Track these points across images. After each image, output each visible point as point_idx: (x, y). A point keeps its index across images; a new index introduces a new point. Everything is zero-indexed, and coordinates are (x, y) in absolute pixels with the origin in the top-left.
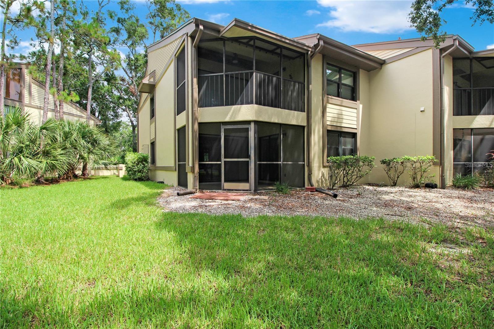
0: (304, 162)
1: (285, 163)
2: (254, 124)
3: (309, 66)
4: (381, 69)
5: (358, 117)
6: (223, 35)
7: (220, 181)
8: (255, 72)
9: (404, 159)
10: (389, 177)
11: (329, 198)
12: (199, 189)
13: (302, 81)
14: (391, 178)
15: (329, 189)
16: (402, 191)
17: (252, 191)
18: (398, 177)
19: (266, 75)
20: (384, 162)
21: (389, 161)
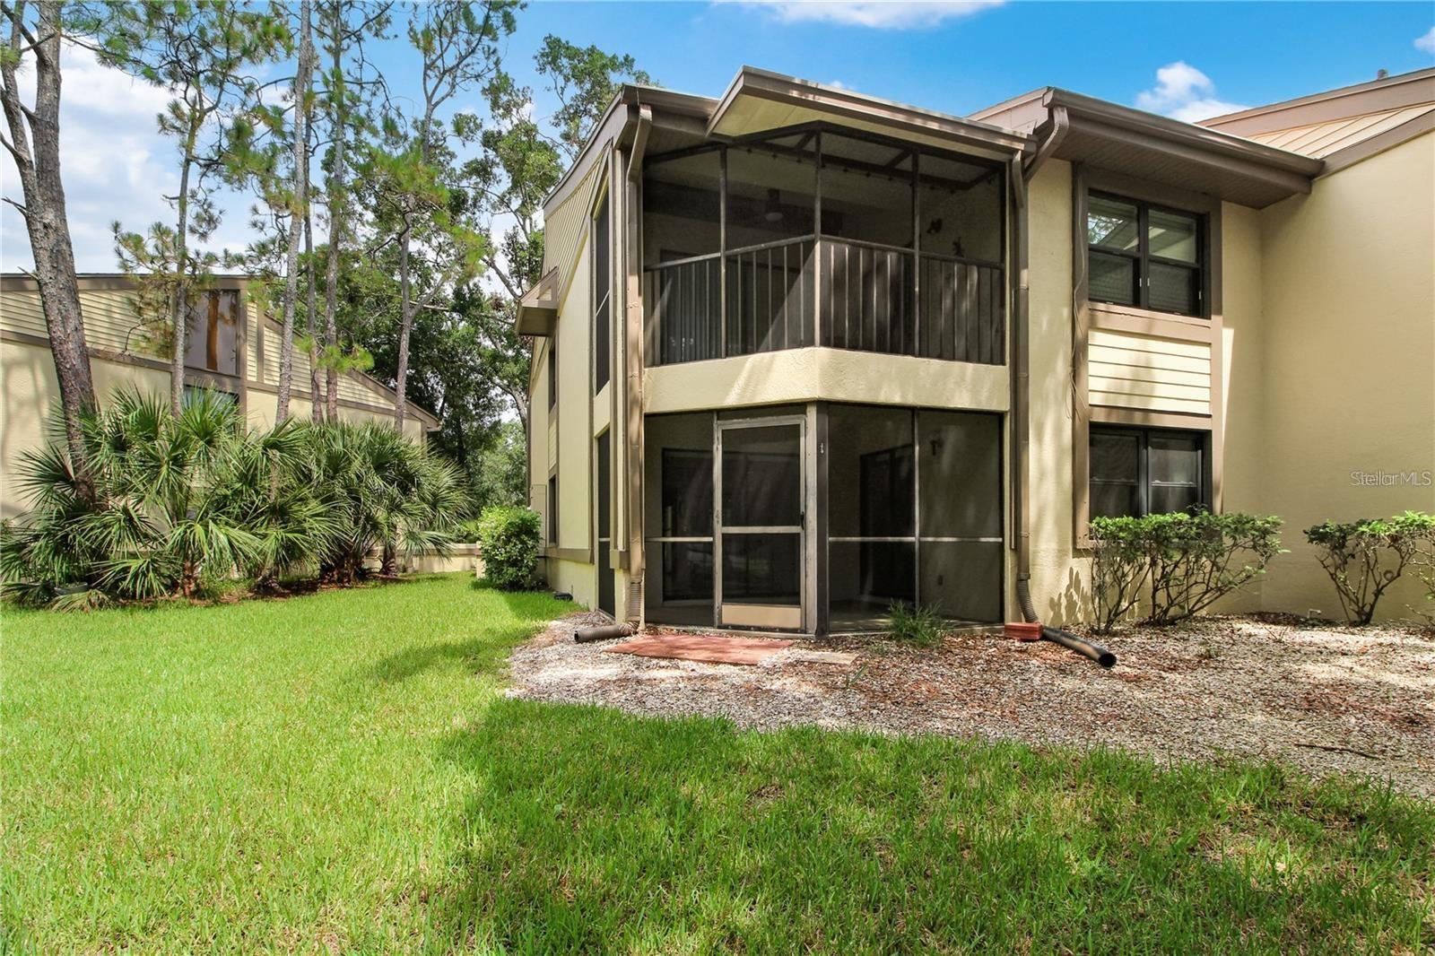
0: (1002, 535)
1: (930, 539)
2: (818, 412)
3: (1017, 206)
4: (1309, 193)
5: (1215, 375)
6: (716, 131)
7: (711, 596)
8: (822, 239)
9: (1403, 525)
10: (1341, 590)
11: (1085, 666)
12: (646, 622)
13: (993, 256)
14: (1347, 595)
15: (1095, 633)
16: (1391, 645)
17: (811, 635)
18: (1378, 593)
19: (859, 246)
20: (1318, 536)
21: (1340, 530)
